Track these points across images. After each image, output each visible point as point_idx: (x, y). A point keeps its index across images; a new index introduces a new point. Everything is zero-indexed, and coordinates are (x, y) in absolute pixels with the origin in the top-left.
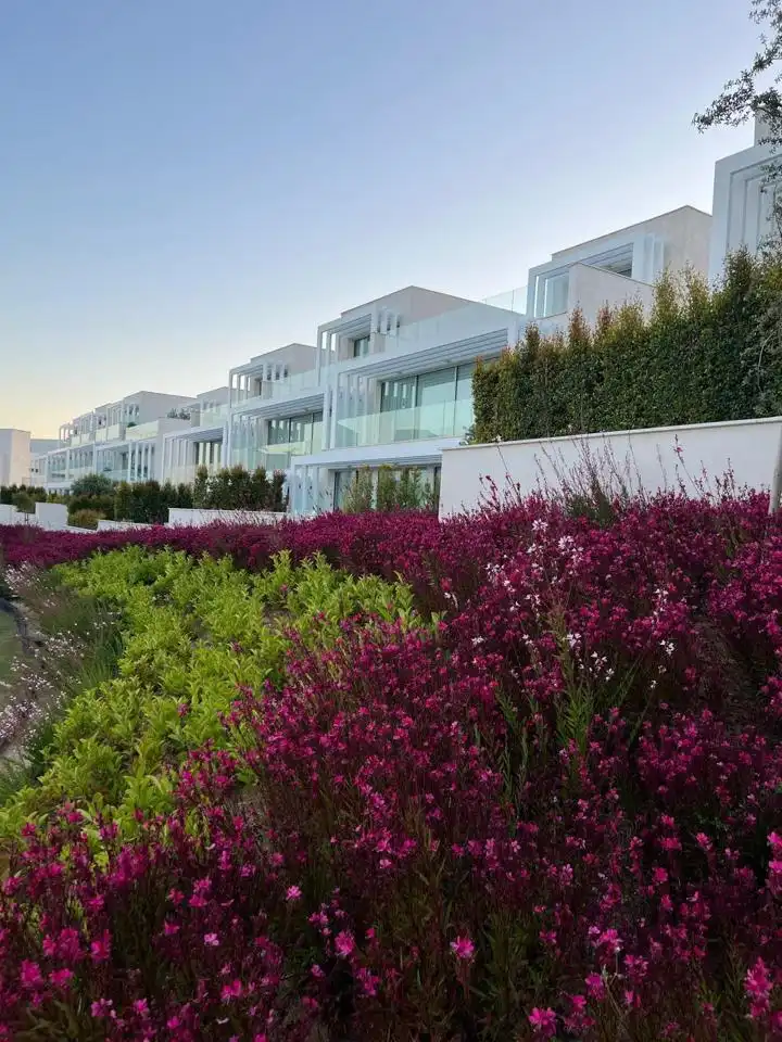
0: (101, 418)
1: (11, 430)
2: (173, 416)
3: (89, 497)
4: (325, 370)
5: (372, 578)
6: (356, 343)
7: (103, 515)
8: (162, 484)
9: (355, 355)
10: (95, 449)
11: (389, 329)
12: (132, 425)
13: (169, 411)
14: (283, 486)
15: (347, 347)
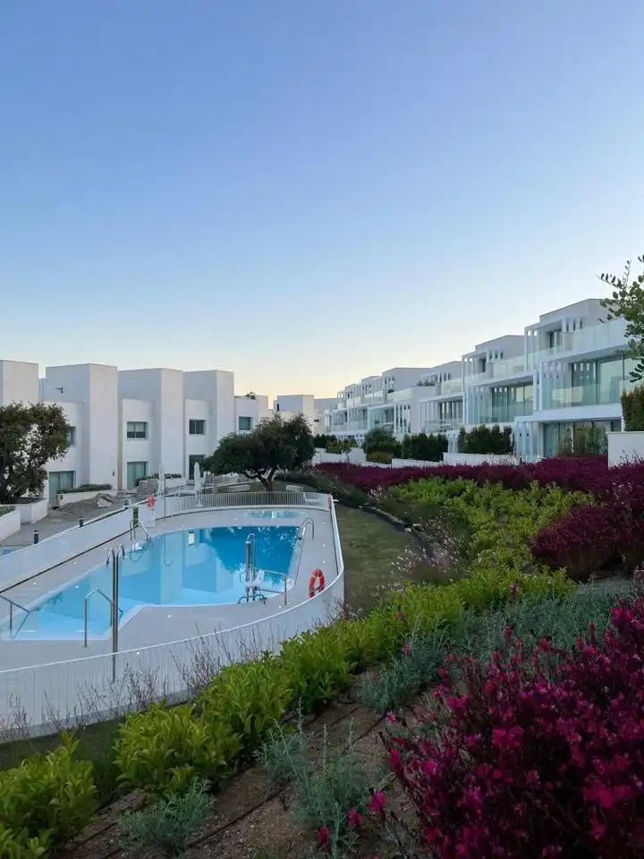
0: (367, 386)
1: (302, 395)
2: (420, 385)
3: (379, 444)
4: (531, 355)
5: (579, 492)
6: (551, 334)
7: (392, 456)
8: (428, 435)
9: (551, 346)
10: (369, 409)
11: (574, 329)
12: (391, 391)
13: (418, 382)
14: (511, 436)
15: (545, 340)
